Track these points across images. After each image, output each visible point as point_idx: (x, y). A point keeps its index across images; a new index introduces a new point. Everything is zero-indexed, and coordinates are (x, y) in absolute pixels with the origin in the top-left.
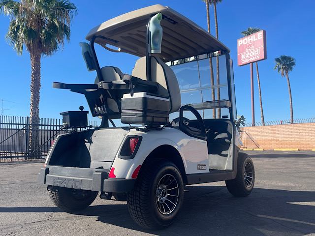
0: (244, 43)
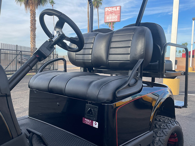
0: (109, 11)
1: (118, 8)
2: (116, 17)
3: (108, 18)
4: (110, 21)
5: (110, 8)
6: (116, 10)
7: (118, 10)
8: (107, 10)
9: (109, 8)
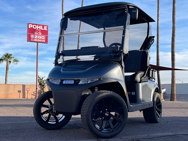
1: (45, 28)
2: (43, 38)
3: (32, 36)
4: (36, 40)
5: (36, 26)
6: (43, 29)
7: (45, 29)
8: (32, 27)
9: (34, 25)
